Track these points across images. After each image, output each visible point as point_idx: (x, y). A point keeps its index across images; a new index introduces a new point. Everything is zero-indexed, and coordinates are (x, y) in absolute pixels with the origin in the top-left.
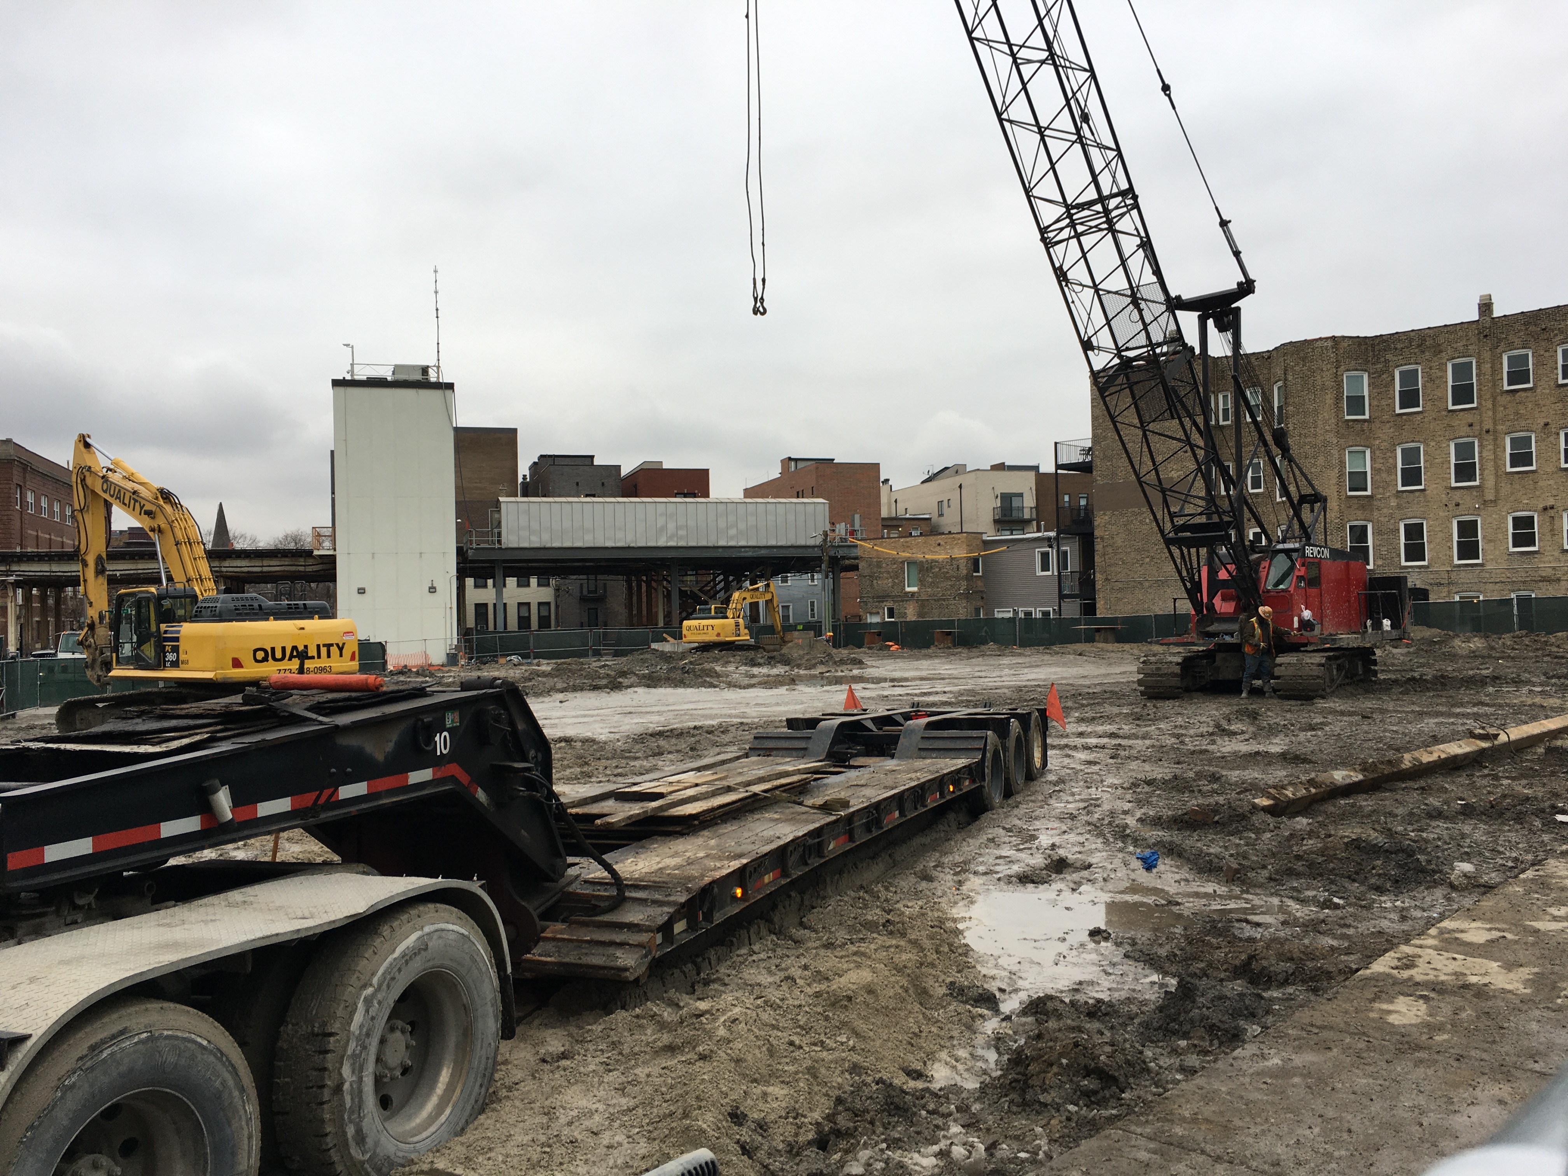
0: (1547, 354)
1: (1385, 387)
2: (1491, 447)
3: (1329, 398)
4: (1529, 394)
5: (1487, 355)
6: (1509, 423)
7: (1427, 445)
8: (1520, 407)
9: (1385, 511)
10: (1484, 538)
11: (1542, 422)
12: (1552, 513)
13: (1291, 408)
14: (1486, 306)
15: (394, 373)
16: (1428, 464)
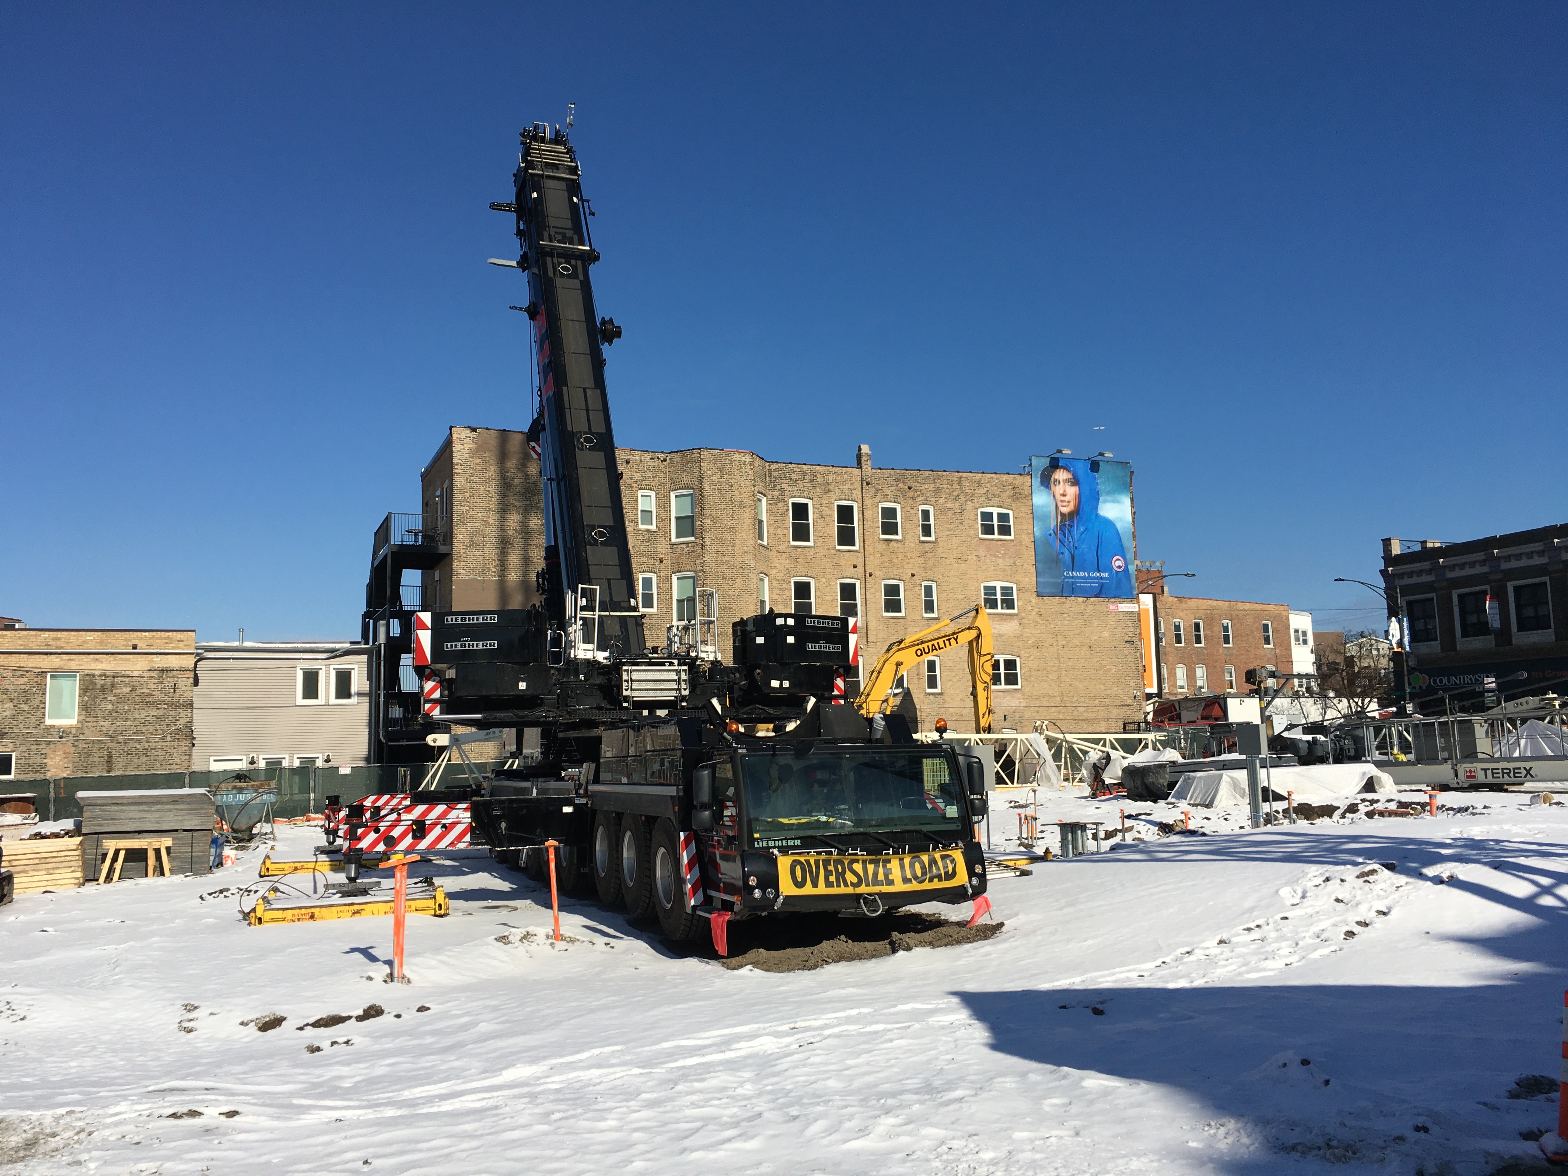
0: (912, 511)
1: (781, 515)
2: (873, 590)
4: (899, 545)
5: (869, 502)
6: (884, 570)
7: (816, 581)
8: (893, 556)
11: (909, 573)
13: (707, 521)
16: (819, 601)
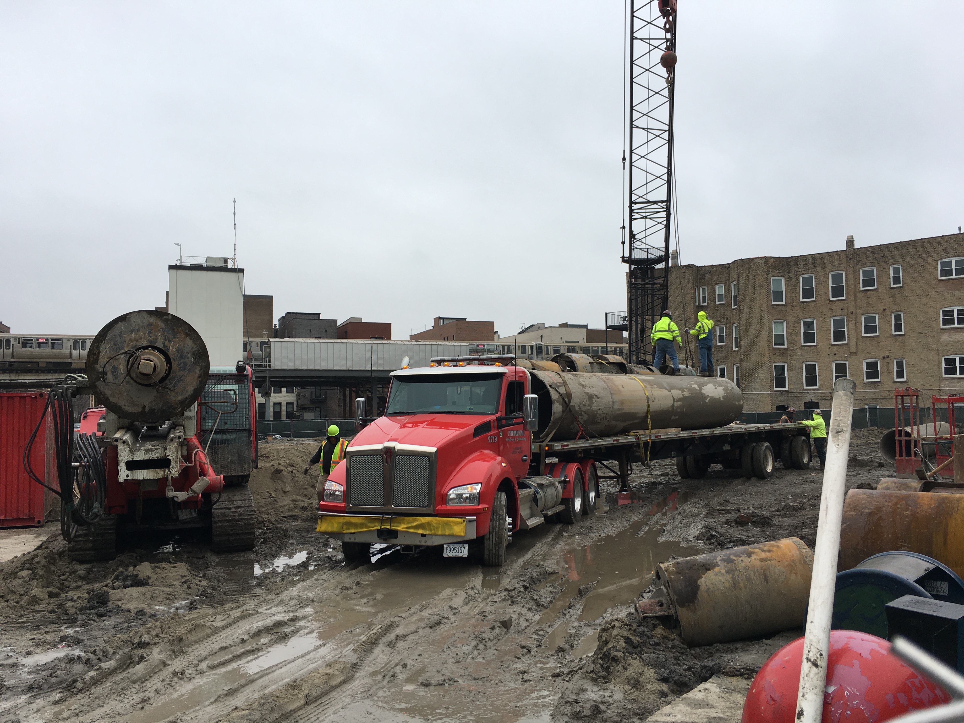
0: (885, 270)
1: (794, 286)
2: (854, 322)
3: (763, 291)
4: (874, 292)
5: (851, 270)
6: (864, 309)
7: (817, 320)
8: (869, 299)
9: (795, 357)
10: (850, 373)
11: (882, 308)
12: (887, 360)
13: (741, 297)
14: (850, 242)
15: (206, 262)
16: (818, 331)
